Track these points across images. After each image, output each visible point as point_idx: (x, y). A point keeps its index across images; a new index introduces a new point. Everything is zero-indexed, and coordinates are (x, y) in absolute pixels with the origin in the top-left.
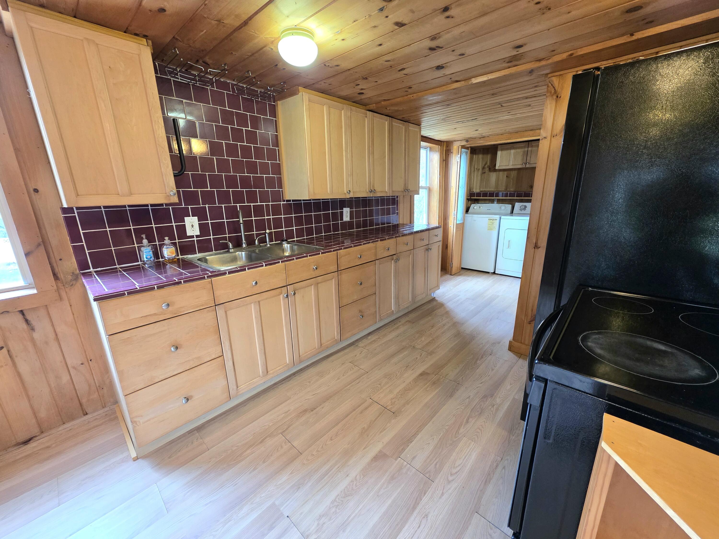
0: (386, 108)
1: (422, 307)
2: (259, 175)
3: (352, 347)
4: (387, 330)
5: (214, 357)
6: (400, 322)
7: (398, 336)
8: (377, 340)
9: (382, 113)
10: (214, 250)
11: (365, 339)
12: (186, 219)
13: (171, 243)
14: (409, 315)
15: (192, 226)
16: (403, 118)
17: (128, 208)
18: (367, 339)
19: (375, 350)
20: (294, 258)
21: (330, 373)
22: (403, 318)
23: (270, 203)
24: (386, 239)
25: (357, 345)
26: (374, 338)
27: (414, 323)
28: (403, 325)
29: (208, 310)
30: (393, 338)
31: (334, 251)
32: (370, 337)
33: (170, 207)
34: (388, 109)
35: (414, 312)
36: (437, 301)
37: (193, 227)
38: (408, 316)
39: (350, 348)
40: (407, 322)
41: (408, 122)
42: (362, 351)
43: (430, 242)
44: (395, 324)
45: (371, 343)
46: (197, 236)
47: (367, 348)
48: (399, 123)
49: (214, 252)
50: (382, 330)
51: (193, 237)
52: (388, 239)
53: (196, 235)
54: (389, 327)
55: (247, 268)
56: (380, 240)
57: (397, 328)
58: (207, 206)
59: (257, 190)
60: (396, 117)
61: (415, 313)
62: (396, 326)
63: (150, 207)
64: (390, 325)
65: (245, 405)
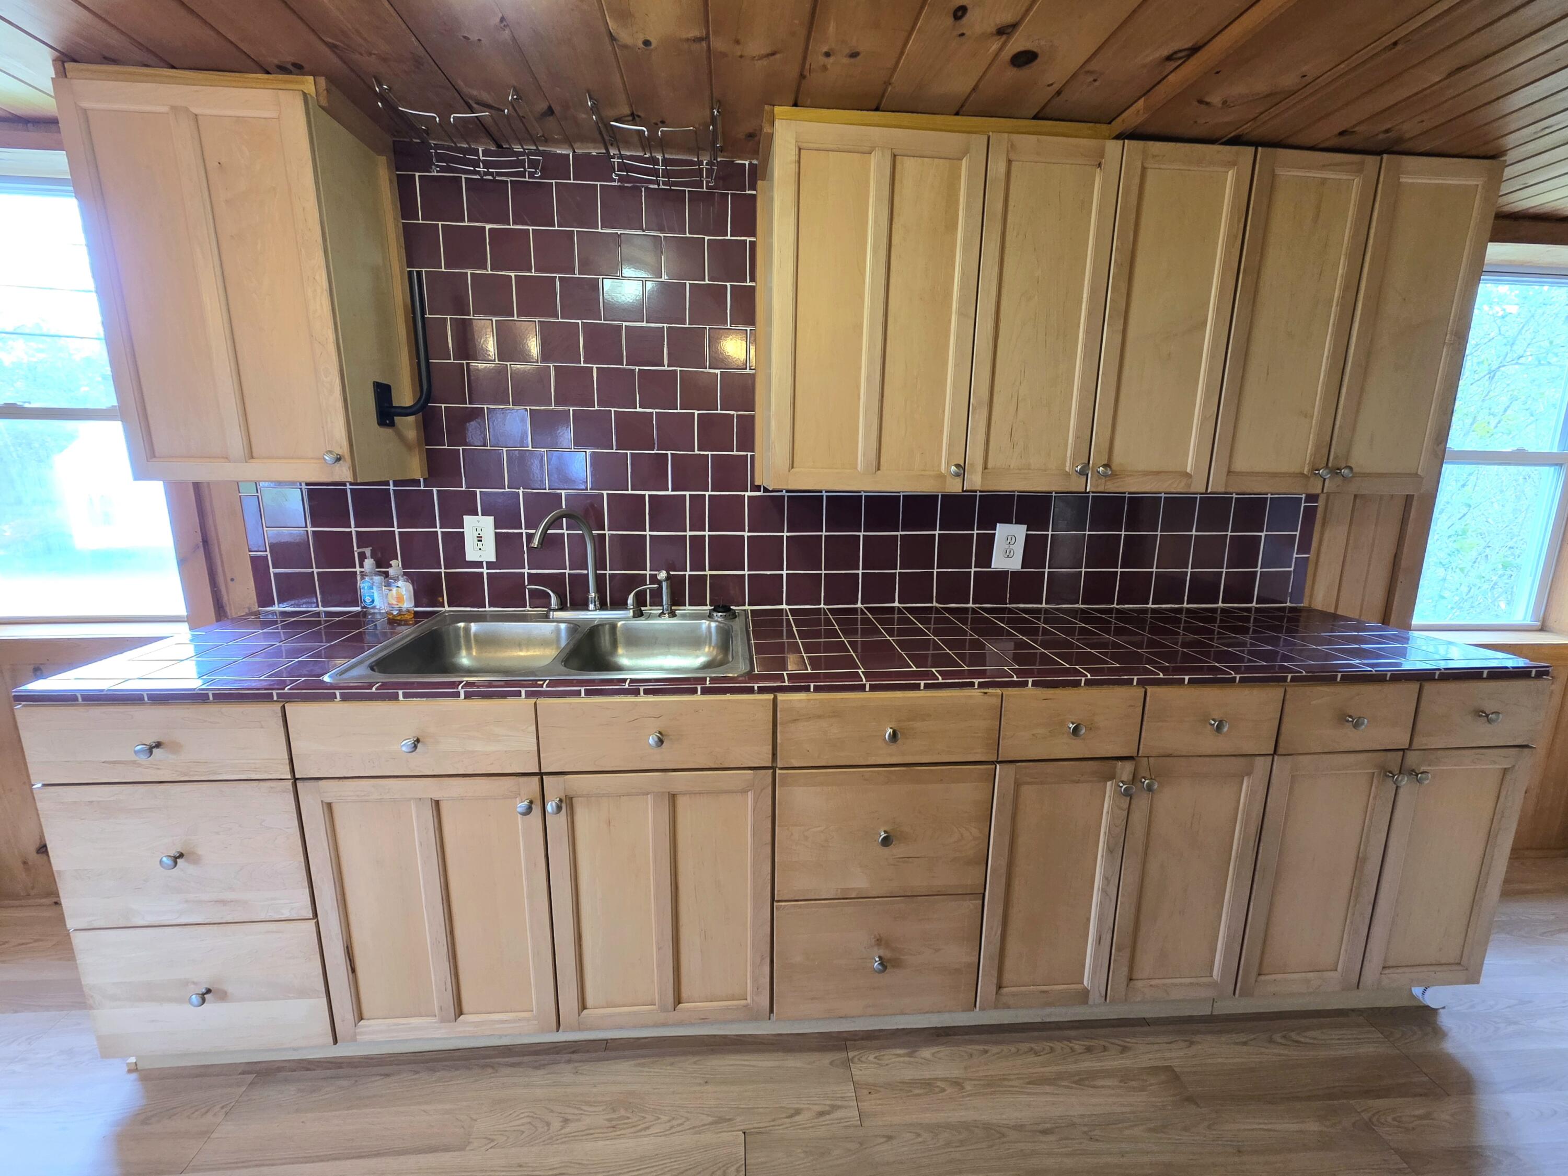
0: (1201, 102)
1: (1308, 1029)
2: (679, 411)
3: (824, 1060)
4: (1032, 1058)
5: (286, 914)
6: (1124, 1049)
7: (1045, 1132)
8: (943, 1090)
9: (1195, 132)
10: (528, 604)
11: (900, 1047)
12: (467, 519)
13: (405, 574)
14: (1197, 1038)
15: (478, 537)
16: (1342, 133)
17: (348, 487)
18: (910, 1055)
19: (890, 1138)
20: (580, 691)
21: (648, 1132)
22: (1151, 1039)
23: (707, 494)
24: (1077, 684)
25: (847, 1063)
26: (940, 1071)
27: (1190, 1100)
28: (1125, 1076)
29: (271, 788)
30: (1019, 1128)
31: (762, 690)
32: (926, 1053)
33: (435, 490)
34: (1215, 99)
35: (1243, 1037)
36: (1438, 1033)
37: (481, 541)
38: (1192, 1043)
39: (815, 1056)
40: (1155, 1070)
41: (1396, 149)
42: (839, 1107)
43: (1419, 742)
44: (1089, 1050)
45: (908, 1088)
46: (490, 565)
47: (865, 1106)
48: (1324, 167)
49: (528, 608)
50: (1005, 1048)
51: (479, 564)
52: (1089, 683)
53: (487, 562)
54: (1052, 1050)
55: (400, 692)
56: (1034, 684)
57: (1083, 1080)
58: (521, 491)
59: (669, 452)
60: (1292, 141)
61: (1245, 1043)
62: (1088, 1064)
63: (392, 487)
64: (1060, 1039)
65: (387, 1075)
